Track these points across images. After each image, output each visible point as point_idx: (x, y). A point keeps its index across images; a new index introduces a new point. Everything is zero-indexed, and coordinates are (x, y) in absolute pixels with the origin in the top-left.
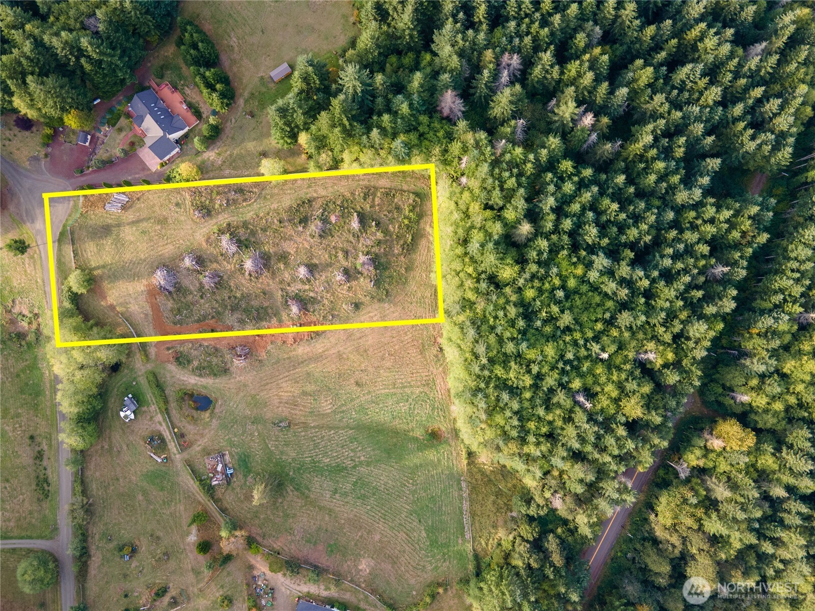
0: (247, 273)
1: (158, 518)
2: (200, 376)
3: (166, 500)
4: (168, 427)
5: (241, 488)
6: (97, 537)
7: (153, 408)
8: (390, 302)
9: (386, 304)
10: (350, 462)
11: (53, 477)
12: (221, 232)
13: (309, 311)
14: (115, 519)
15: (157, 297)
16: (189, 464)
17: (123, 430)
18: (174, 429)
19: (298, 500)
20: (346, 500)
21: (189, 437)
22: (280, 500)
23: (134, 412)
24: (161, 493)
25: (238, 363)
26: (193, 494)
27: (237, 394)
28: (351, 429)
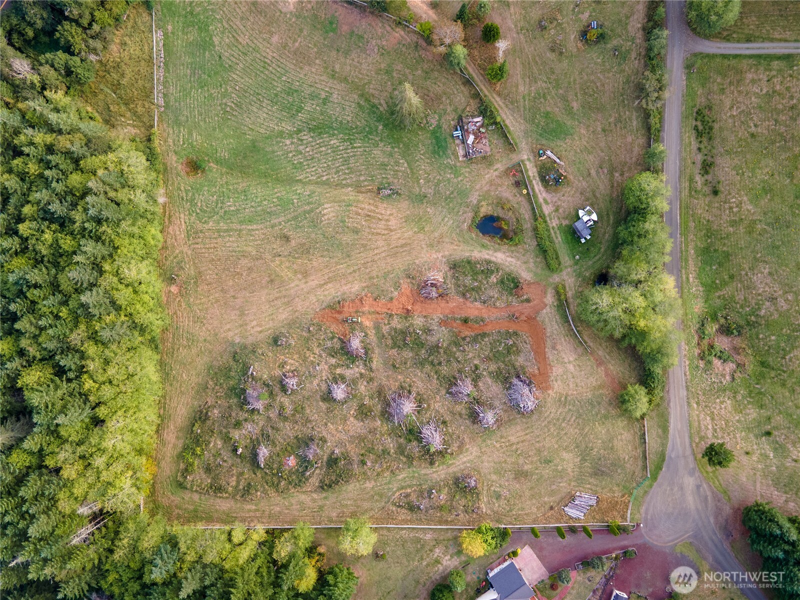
0: (414, 394)
1: (553, 77)
2: (488, 262)
3: (542, 100)
4: (535, 196)
5: (445, 111)
6: (633, 55)
7: (554, 223)
8: (233, 344)
9: (237, 341)
10: (305, 137)
11: (689, 137)
12: (442, 454)
13: (339, 338)
14: (608, 78)
15: (537, 372)
16: (510, 146)
17: (595, 196)
18: (528, 193)
19: (374, 92)
20: (312, 89)
21: (509, 181)
22: (396, 93)
23: (579, 218)
24: (549, 109)
25: (438, 276)
26: (507, 106)
27: (441, 237)
28: (300, 180)
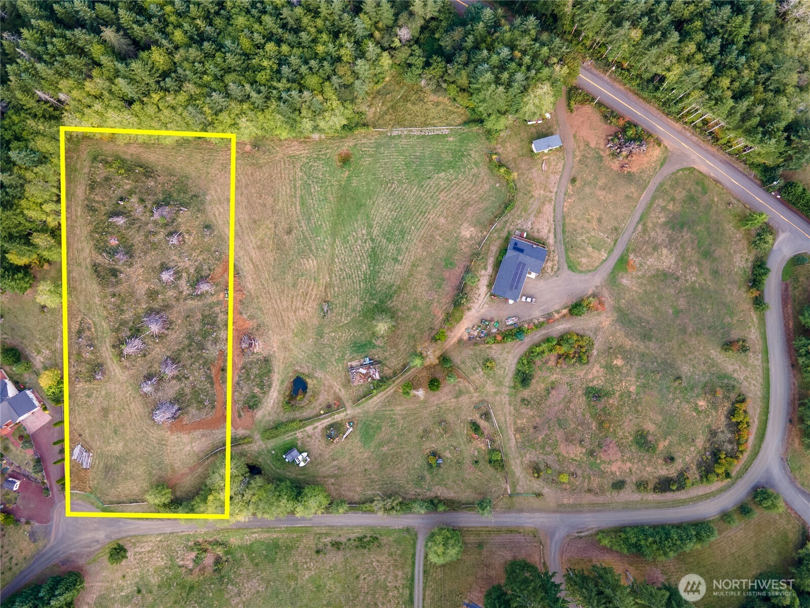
0: (166, 332)
1: (406, 432)
2: (270, 386)
3: (390, 424)
4: (319, 420)
5: (385, 351)
6: (418, 490)
7: (299, 435)
8: (205, 194)
9: (207, 197)
10: (368, 244)
11: (358, 532)
12: (121, 354)
13: (209, 275)
14: (403, 472)
15: (184, 423)
16: (357, 401)
17: (318, 464)
18: (321, 415)
19: (401, 297)
20: (405, 250)
21: (331, 400)
22: (400, 314)
23: (300, 453)
24: (383, 429)
25: (258, 347)
26: (387, 397)
27: (290, 350)
28: (335, 241)
